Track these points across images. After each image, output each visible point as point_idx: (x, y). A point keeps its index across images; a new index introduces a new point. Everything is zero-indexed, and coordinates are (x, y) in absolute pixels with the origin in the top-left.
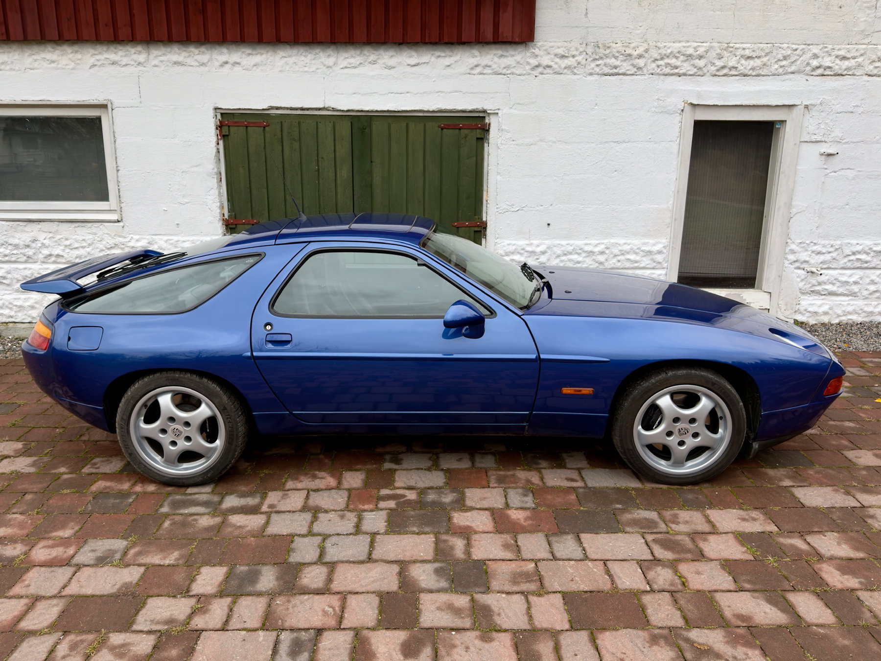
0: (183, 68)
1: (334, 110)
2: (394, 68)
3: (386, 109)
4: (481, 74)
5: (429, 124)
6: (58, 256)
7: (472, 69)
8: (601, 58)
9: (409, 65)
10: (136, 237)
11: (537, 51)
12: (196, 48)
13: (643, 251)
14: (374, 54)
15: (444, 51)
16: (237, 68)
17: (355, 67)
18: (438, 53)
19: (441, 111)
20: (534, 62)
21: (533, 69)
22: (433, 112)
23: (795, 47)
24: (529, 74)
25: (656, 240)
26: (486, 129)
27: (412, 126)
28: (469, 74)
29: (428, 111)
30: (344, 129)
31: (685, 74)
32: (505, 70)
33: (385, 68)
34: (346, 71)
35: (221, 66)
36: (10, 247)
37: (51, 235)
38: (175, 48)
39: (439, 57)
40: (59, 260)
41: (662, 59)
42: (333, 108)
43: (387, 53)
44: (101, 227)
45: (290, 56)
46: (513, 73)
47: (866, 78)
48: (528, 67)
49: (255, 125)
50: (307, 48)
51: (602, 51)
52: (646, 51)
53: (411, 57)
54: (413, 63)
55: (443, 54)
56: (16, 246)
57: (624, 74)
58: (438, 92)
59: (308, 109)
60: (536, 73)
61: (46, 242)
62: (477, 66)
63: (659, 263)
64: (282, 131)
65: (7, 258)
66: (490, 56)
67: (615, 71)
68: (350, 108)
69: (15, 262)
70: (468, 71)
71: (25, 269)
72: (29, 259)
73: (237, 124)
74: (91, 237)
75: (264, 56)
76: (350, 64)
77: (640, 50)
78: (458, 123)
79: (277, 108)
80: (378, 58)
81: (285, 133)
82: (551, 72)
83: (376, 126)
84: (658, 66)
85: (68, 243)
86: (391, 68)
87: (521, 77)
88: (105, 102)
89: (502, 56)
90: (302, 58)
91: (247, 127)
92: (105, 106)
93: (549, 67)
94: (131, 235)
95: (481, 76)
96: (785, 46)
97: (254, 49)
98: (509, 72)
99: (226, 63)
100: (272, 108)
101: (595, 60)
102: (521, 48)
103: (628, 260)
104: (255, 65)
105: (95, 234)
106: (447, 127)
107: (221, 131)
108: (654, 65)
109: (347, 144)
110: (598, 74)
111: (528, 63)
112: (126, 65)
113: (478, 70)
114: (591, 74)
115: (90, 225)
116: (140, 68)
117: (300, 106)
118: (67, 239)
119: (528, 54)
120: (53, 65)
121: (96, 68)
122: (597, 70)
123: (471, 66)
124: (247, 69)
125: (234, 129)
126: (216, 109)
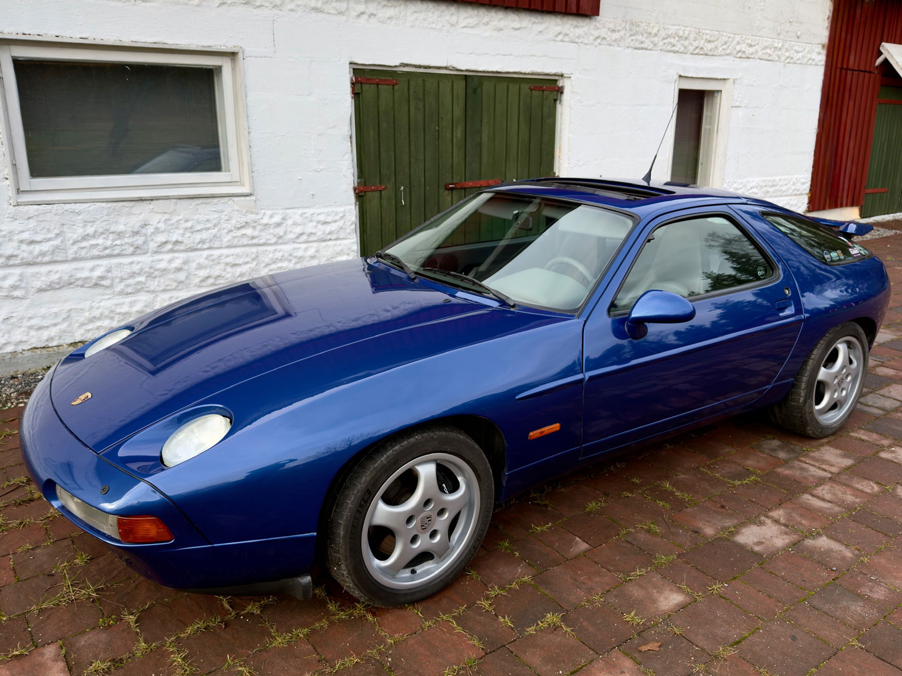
0: (320, 15)
3: (494, 70)
4: (561, 41)
5: (523, 86)
6: (177, 242)
7: (556, 36)
8: (634, 34)
9: (513, 28)
10: (269, 213)
14: (487, 15)
15: (537, 18)
16: (373, 20)
17: (472, 27)
18: (533, 19)
19: (533, 74)
20: (596, 33)
21: (595, 40)
22: (528, 74)
23: (729, 35)
24: (592, 44)
26: (560, 91)
27: (511, 86)
28: (554, 40)
29: (525, 74)
30: (460, 90)
31: (678, 52)
32: (577, 40)
33: (496, 30)
34: (465, 29)
35: (358, 16)
36: (111, 237)
37: (167, 216)
39: (534, 23)
40: (176, 248)
41: (667, 38)
42: (453, 68)
43: (497, 16)
44: (230, 202)
45: (421, 12)
46: (582, 42)
47: (758, 60)
48: (592, 38)
49: (385, 82)
51: (634, 28)
52: (659, 31)
53: (514, 21)
54: (516, 27)
56: (120, 235)
58: (532, 56)
59: (430, 67)
60: (596, 43)
61: (162, 226)
62: (559, 34)
64: (409, 90)
65: (107, 252)
66: (568, 26)
67: (642, 46)
68: (467, 68)
69: (118, 255)
70: (553, 38)
71: (132, 263)
72: (138, 250)
73: (369, 82)
74: (216, 215)
75: (397, 9)
76: (469, 24)
77: (655, 30)
78: (542, 85)
79: (406, 65)
80: (490, 20)
81: (411, 92)
82: (605, 43)
83: (487, 87)
84: (665, 44)
85: (189, 224)
86: (501, 30)
87: (587, 46)
88: (234, 50)
89: (576, 26)
90: (430, 15)
91: (378, 85)
93: (604, 38)
94: (263, 211)
95: (561, 43)
96: (725, 34)
98: (580, 41)
99: (363, 13)
100: (401, 65)
101: (631, 35)
104: (389, 18)
105: (222, 211)
106: (535, 89)
107: (354, 89)
108: (662, 43)
109: (462, 102)
110: (632, 48)
111: (592, 34)
113: (560, 37)
114: (628, 47)
115: (215, 200)
116: (276, 11)
118: (187, 221)
119: (592, 27)
121: (225, 7)
122: (632, 44)
123: (555, 34)
124: (382, 22)
125: (365, 87)
126: (351, 63)
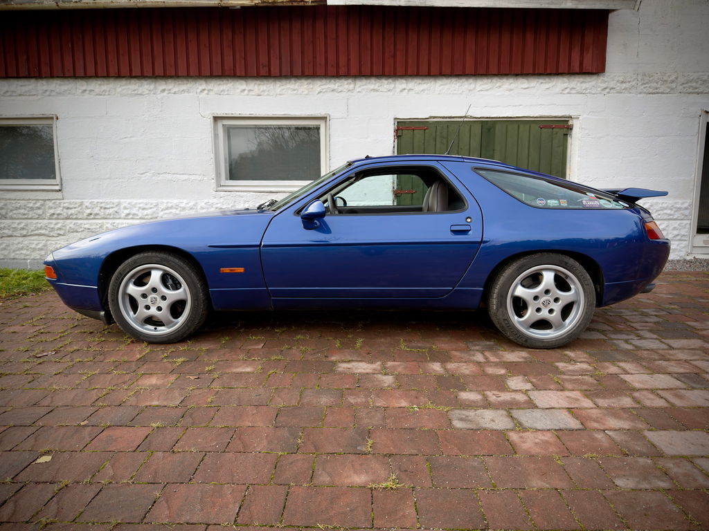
0: (376, 93)
1: (471, 117)
2: (512, 90)
3: (505, 116)
4: (568, 93)
5: (533, 126)
7: (563, 90)
8: (647, 83)
9: (522, 88)
11: (605, 79)
12: (386, 80)
13: (675, 208)
14: (500, 82)
15: (545, 79)
16: (411, 93)
17: (487, 90)
18: (541, 81)
19: (541, 118)
20: (604, 85)
21: (603, 90)
22: (536, 118)
24: (600, 93)
25: (685, 201)
26: (570, 128)
27: (521, 126)
28: (561, 93)
29: (533, 118)
30: (477, 130)
32: (584, 91)
33: (507, 90)
34: (481, 92)
35: (401, 91)
38: (373, 80)
39: (542, 83)
41: (687, 83)
43: (508, 81)
45: (446, 84)
46: (589, 93)
48: (599, 89)
49: (419, 129)
50: (457, 79)
51: (648, 78)
52: (677, 78)
53: (523, 83)
54: (524, 87)
55: (544, 81)
57: (662, 93)
58: (540, 105)
59: (454, 117)
60: (605, 92)
62: (566, 88)
63: (686, 216)
64: (436, 132)
66: (575, 82)
67: (656, 91)
68: (482, 116)
73: (407, 129)
75: (429, 84)
76: (484, 88)
77: (673, 78)
78: (552, 124)
79: (434, 117)
80: (502, 85)
81: (438, 133)
82: (614, 92)
83: (498, 127)
84: (684, 88)
86: (510, 90)
87: (595, 95)
88: (325, 116)
89: (582, 82)
90: (454, 85)
91: (414, 130)
92: (324, 118)
93: (613, 88)
95: (569, 95)
97: (423, 80)
98: (587, 92)
99: (405, 89)
100: (431, 117)
101: (642, 84)
102: (594, 77)
103: (666, 214)
104: (422, 91)
106: (545, 127)
107: (397, 133)
108: (681, 87)
109: (478, 139)
110: (645, 93)
111: (599, 87)
112: (341, 91)
113: (567, 91)
114: (640, 93)
116: (349, 93)
117: (450, 115)
119: (600, 81)
120: (295, 92)
121: (321, 94)
122: (645, 90)
124: (418, 93)
125: (405, 132)
126: (395, 119)
